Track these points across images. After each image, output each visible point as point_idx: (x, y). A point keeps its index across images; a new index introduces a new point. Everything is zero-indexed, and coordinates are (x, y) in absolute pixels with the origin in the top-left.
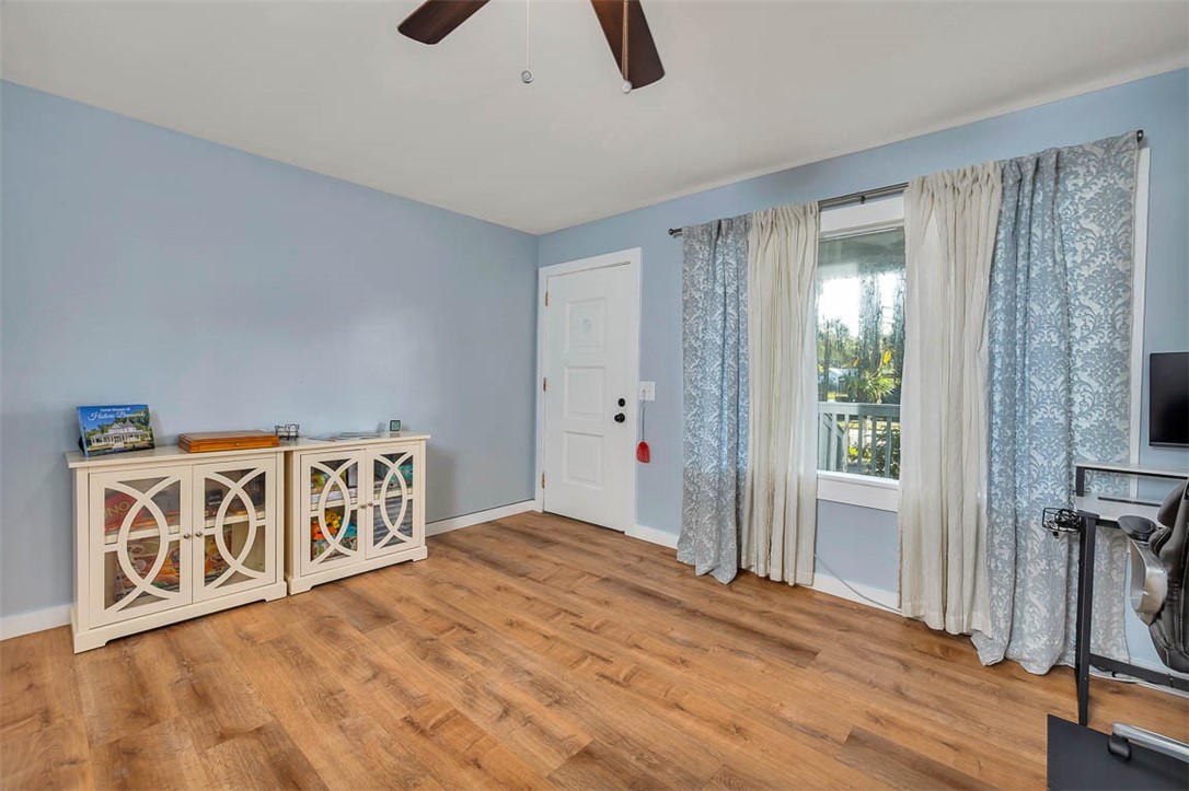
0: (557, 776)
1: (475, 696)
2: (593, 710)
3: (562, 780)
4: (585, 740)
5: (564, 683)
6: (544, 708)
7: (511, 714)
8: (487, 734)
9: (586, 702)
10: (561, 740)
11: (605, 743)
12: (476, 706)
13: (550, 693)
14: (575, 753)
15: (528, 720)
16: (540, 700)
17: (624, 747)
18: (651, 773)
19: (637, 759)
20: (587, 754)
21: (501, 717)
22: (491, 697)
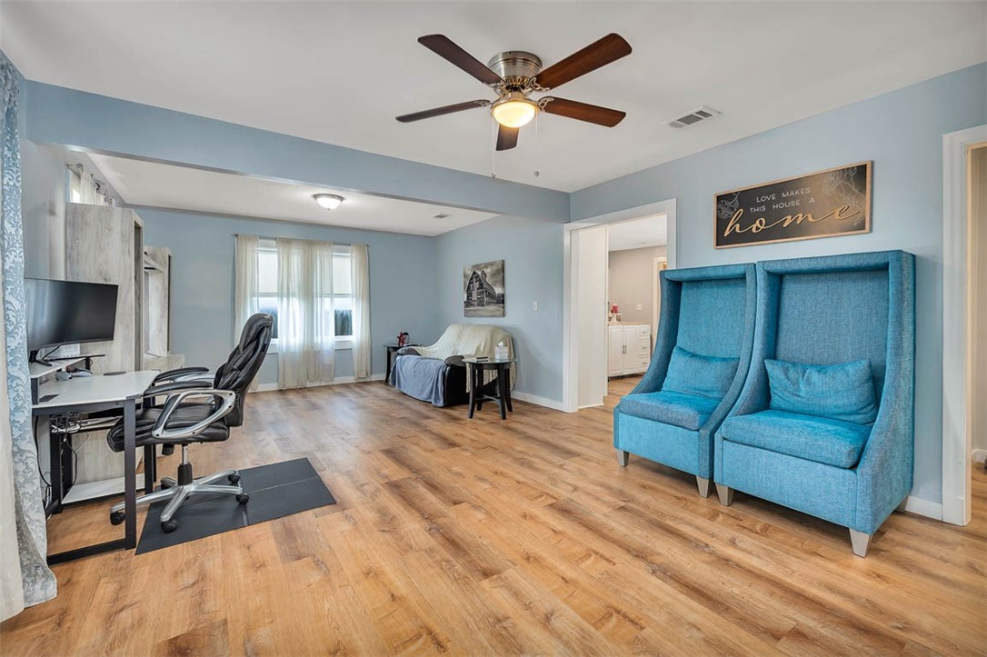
0: (511, 565)
1: (581, 643)
2: (469, 607)
3: (508, 563)
4: (485, 583)
5: (486, 644)
6: (512, 616)
7: (543, 616)
8: (562, 600)
9: (471, 616)
10: (503, 586)
11: (472, 579)
12: (579, 630)
13: (504, 632)
14: (495, 576)
15: (528, 607)
16: (514, 625)
17: (459, 574)
18: (451, 558)
19: (454, 566)
20: (486, 574)
21: (552, 615)
22: (564, 637)
